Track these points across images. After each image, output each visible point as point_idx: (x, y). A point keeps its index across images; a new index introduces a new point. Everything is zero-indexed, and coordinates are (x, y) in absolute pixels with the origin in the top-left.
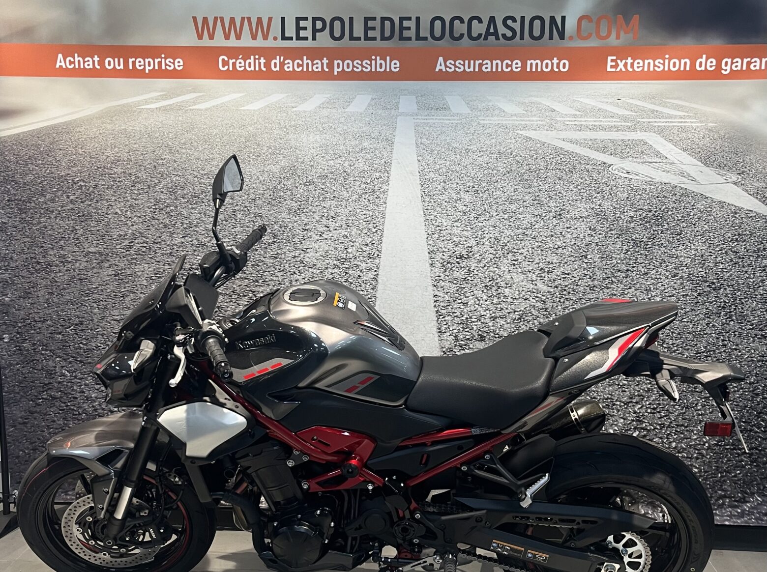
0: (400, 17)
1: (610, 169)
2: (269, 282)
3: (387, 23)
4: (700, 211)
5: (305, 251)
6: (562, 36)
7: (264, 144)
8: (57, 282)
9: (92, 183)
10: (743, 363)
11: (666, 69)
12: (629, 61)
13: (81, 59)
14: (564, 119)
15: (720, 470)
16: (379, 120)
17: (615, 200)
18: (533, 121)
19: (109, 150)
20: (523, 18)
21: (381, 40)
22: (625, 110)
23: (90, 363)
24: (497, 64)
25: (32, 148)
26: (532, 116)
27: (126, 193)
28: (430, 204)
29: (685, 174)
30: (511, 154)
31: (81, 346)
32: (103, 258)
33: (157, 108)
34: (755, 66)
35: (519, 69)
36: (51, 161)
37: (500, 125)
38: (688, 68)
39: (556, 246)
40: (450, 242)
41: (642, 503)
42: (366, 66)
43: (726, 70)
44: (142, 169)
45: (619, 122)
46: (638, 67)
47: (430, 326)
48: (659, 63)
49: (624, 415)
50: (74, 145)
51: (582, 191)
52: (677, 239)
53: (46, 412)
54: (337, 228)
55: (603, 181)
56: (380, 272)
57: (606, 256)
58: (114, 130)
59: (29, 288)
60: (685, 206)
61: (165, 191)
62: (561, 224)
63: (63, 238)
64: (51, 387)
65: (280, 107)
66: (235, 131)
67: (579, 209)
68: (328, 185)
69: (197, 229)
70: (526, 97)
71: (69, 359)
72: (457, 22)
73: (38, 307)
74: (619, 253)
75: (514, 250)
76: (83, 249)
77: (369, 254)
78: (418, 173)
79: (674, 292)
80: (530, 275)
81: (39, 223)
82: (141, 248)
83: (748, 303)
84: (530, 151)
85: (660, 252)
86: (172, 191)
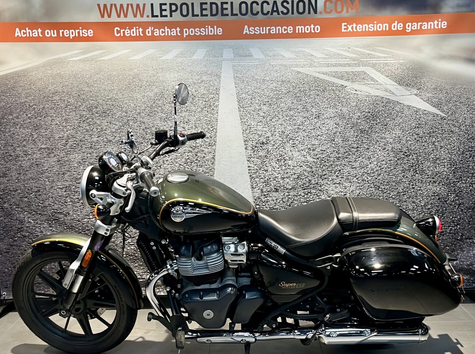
0: (221, 2)
1: (346, 89)
3: (214, 6)
4: (397, 111)
6: (315, 12)
7: (144, 79)
8: (23, 167)
9: (41, 106)
10: (424, 198)
11: (375, 30)
12: (354, 25)
13: (30, 31)
14: (319, 60)
16: (211, 63)
17: (349, 107)
18: (301, 62)
19: (50, 86)
20: (293, 2)
21: (211, 16)
22: (353, 54)
23: (45, 214)
24: (279, 29)
25: (3, 86)
26: (300, 59)
27: (62, 112)
28: (244, 113)
29: (388, 90)
30: (289, 82)
31: (40, 204)
32: (50, 151)
33: (78, 60)
34: (424, 27)
35: (292, 32)
36: (15, 93)
37: (282, 65)
38: (387, 29)
39: (317, 135)
40: (256, 135)
42: (203, 32)
43: (408, 30)
44: (71, 97)
45: (350, 61)
46: (359, 29)
47: (247, 184)
48: (371, 26)
50: (29, 84)
51: (331, 102)
52: (385, 128)
53: (20, 245)
54: (190, 129)
55: (342, 96)
56: (216, 154)
57: (345, 140)
58: (53, 74)
59: (6, 171)
60: (388, 109)
61: (86, 110)
62: (319, 121)
63: (25, 140)
64: (22, 230)
65: (153, 57)
66: (126, 72)
67: (329, 113)
69: (106, 132)
70: (296, 48)
71: (32, 213)
72: (254, 5)
73: (12, 182)
74: (352, 137)
75: (293, 138)
76: (37, 147)
77: (210, 143)
78: (235, 94)
79: (384, 158)
80: (302, 152)
81: (10, 131)
82: (73, 144)
83: (425, 163)
84: (300, 80)
85: (375, 136)
86: (90, 110)
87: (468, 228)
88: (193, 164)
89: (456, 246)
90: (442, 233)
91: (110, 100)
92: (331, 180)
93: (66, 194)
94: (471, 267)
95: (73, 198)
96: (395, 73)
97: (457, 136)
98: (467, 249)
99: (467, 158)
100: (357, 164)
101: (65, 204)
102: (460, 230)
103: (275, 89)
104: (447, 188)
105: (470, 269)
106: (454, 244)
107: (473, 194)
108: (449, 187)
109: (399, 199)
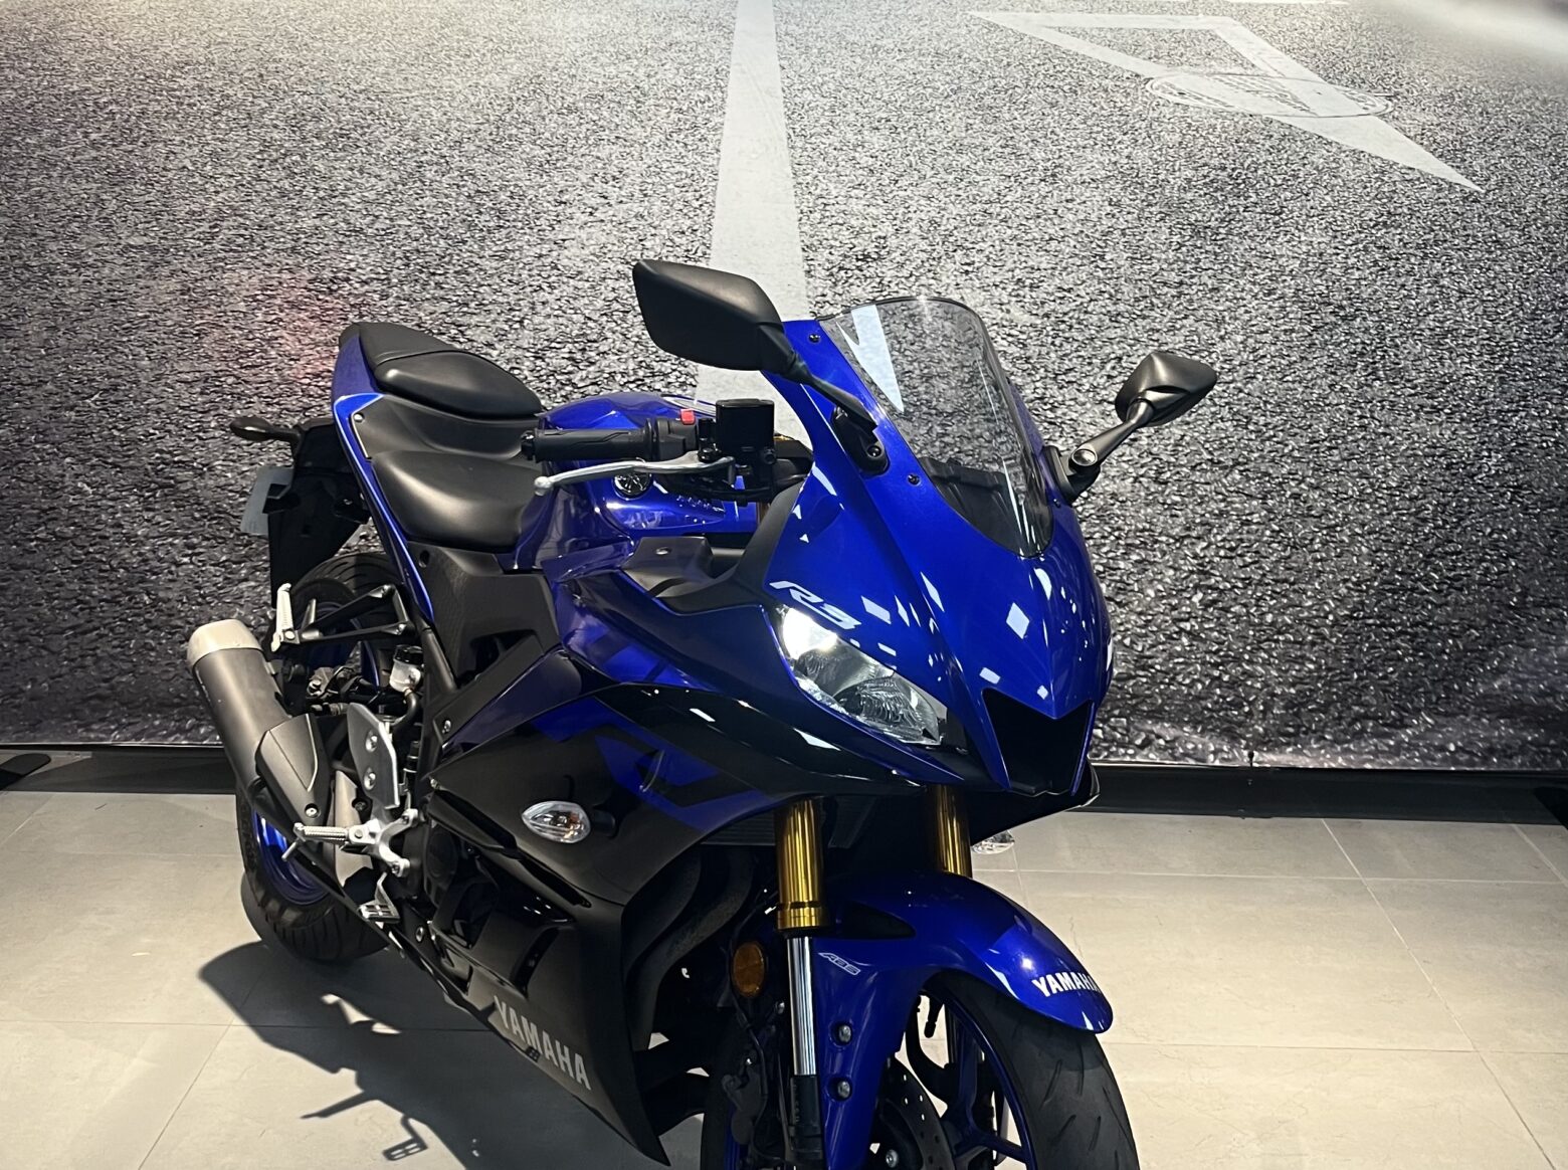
1: (1148, 87)
2: (490, 307)
4: (1317, 168)
5: (560, 244)
7: (478, 31)
8: (65, 306)
9: (135, 108)
10: (1398, 460)
15: (1357, 666)
17: (1157, 147)
19: (168, 42)
23: (132, 468)
25: (13, 35)
27: (203, 128)
28: (805, 153)
29: (1290, 97)
30: (960, 57)
31: (116, 433)
32: (157, 257)
36: (51, 62)
39: (1047, 237)
40: (844, 228)
41: (1212, 730)
44: (237, 81)
49: (1175, 561)
50: (97, 32)
51: (1095, 129)
52: (1274, 223)
53: (45, 567)
54: (624, 200)
55: (1135, 110)
57: (1140, 257)
59: (9, 318)
60: (1288, 159)
61: (281, 125)
62: (1055, 193)
63: (75, 217)
64: (54, 516)
66: (421, 5)
67: (1089, 165)
68: (605, 113)
69: (346, 200)
71: (90, 459)
73: (27, 356)
74: (1164, 249)
75: (967, 244)
76: (117, 240)
77: (688, 251)
78: (780, 91)
79: (1268, 324)
80: (996, 292)
81: (28, 187)
82: (234, 238)
83: (1408, 345)
84: (997, 50)
85: (1242, 248)
86: (295, 124)
87: (1545, 570)
88: (630, 316)
89: (1505, 630)
90: (1457, 580)
91: (362, 96)
92: (1088, 391)
93: (204, 403)
94: (1550, 700)
95: (226, 417)
96: (1312, 41)
97: (1517, 259)
98: (1540, 639)
99: (1546, 334)
100: (1177, 339)
101: (201, 434)
102: (1517, 573)
103: (911, 78)
104: (1479, 433)
105: (1548, 707)
106: (1495, 622)
107: (1563, 456)
108: (1483, 427)
109: (1315, 462)
